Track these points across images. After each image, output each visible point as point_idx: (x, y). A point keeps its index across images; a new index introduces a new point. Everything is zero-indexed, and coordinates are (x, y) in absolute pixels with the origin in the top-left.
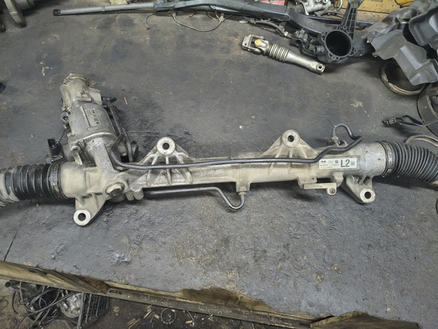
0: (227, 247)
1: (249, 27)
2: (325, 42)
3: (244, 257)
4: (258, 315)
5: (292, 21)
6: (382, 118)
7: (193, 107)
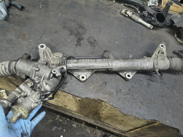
0: (106, 85)
1: (124, 7)
2: (155, 16)
3: (112, 90)
4: (105, 125)
5: (143, 7)
6: (173, 50)
7: (98, 31)
